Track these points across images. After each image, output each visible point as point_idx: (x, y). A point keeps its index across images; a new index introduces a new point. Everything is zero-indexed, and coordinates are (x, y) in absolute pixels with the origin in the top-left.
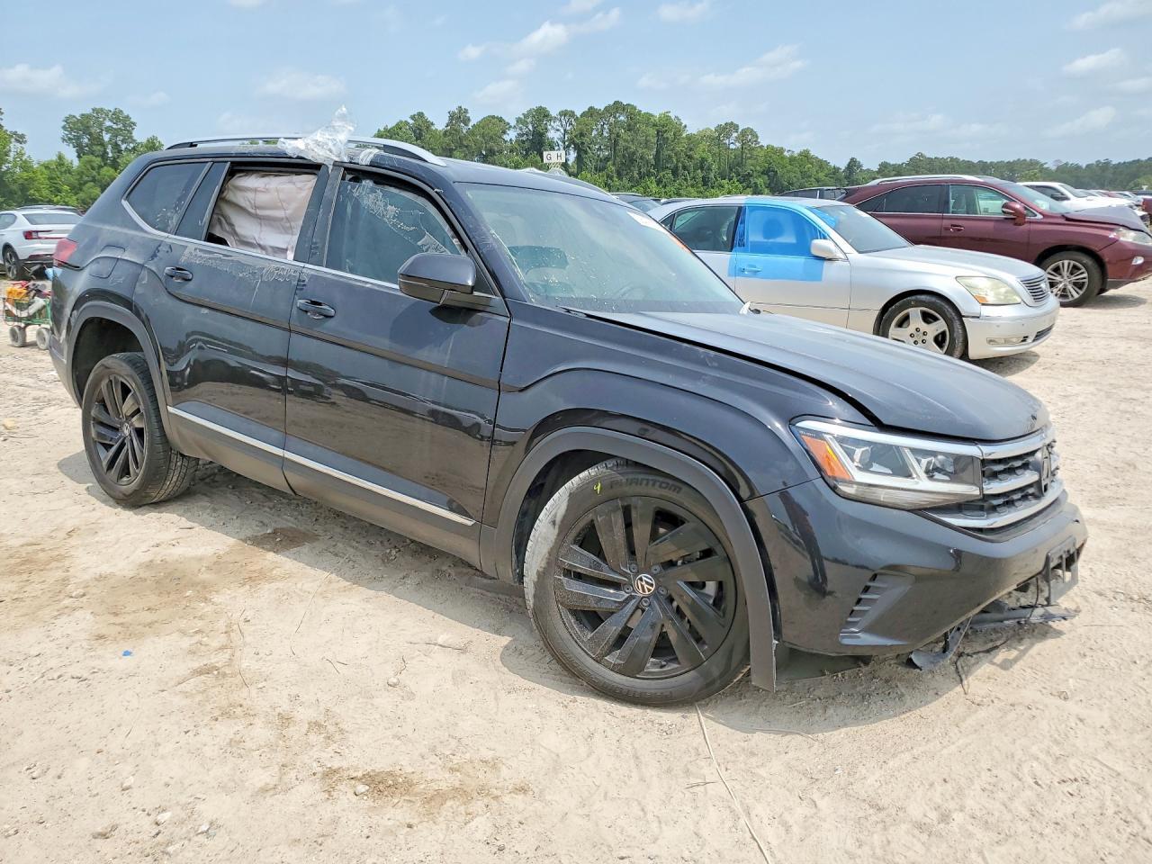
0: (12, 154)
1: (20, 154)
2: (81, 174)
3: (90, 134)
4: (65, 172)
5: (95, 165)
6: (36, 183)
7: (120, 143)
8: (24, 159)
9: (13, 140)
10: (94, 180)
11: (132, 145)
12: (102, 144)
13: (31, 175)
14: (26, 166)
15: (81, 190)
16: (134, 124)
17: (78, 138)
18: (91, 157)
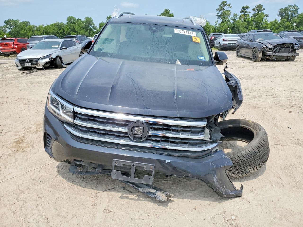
0: (264, 20)
1: (266, 20)
2: (280, 24)
3: (286, 13)
4: (276, 24)
5: (284, 21)
6: (267, 27)
7: (293, 14)
8: (266, 21)
9: (265, 16)
10: (283, 26)
11: (297, 15)
12: (288, 16)
13: (267, 25)
14: (266, 23)
15: (279, 28)
16: (299, 9)
17: (282, 14)
18: (284, 19)
